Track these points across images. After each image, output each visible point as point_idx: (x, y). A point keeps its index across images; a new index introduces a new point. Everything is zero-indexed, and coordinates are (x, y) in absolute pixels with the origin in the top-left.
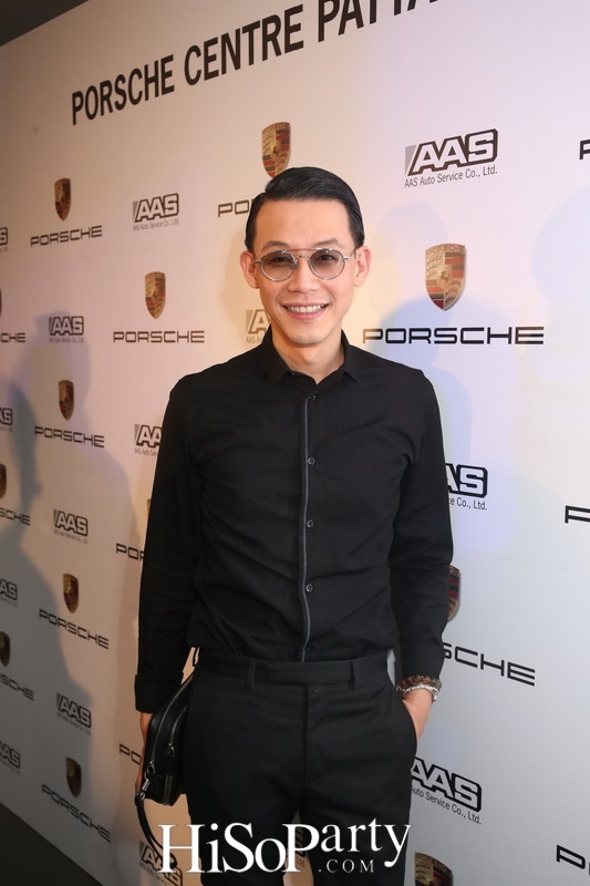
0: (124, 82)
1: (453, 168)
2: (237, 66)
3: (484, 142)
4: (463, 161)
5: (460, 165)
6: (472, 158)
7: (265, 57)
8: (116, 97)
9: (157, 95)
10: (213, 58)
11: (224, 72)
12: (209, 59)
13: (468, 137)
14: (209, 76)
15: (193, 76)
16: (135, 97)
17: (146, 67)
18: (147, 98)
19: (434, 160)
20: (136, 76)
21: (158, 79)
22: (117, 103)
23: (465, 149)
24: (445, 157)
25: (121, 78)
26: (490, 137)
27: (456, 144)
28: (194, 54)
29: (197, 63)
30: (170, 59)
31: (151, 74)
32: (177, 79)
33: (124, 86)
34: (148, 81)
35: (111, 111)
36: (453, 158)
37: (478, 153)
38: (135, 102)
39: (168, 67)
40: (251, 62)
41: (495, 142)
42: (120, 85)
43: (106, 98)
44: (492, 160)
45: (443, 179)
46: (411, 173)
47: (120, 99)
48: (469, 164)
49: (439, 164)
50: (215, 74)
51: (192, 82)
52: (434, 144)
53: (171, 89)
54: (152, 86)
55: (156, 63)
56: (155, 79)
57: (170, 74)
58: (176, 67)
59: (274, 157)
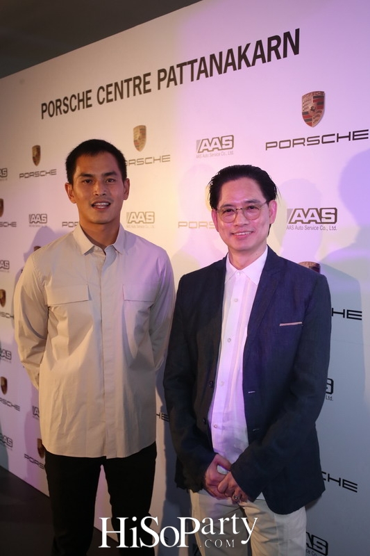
0: (67, 100)
1: (216, 151)
2: (122, 97)
3: (228, 140)
4: (220, 148)
5: (219, 150)
6: (224, 147)
7: (134, 95)
8: (63, 107)
9: (84, 108)
10: (111, 93)
11: (116, 100)
12: (109, 93)
13: (222, 138)
14: (109, 101)
15: (101, 100)
16: (73, 108)
17: (79, 94)
18: (79, 109)
19: (208, 147)
20: (73, 98)
21: (84, 100)
22: (64, 110)
23: (221, 142)
24: (213, 146)
25: (66, 98)
26: (231, 138)
27: (217, 140)
28: (101, 90)
29: (103, 95)
30: (90, 91)
31: (81, 98)
32: (93, 101)
33: (68, 102)
34: (79, 101)
35: (61, 113)
36: (216, 146)
37: (226, 145)
38: (73, 110)
39: (89, 95)
40: (128, 96)
41: (233, 140)
42: (66, 102)
43: (59, 107)
44: (232, 148)
45: (212, 155)
46: (199, 152)
47: (66, 108)
48: (222, 149)
49: (210, 149)
50: (111, 100)
51: (101, 103)
52: (208, 139)
53: (91, 106)
54: (81, 103)
55: (83, 93)
56: (83, 100)
57: (90, 98)
58: (93, 95)
59: (139, 141)
